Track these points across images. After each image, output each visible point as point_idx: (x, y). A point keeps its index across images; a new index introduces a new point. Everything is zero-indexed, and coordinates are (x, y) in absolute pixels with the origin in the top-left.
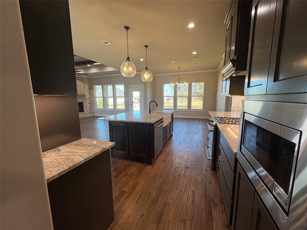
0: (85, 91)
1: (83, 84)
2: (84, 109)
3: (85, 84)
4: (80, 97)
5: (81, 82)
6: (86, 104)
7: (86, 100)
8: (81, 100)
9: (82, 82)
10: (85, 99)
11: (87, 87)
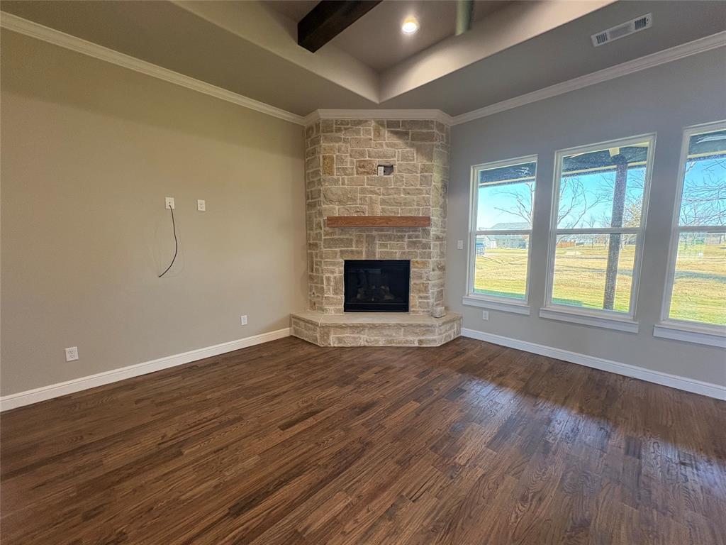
0: (427, 201)
1: (419, 161)
2: (414, 298)
3: (431, 159)
4: (400, 229)
5: (412, 146)
6: (423, 271)
7: (426, 246)
8: (402, 247)
9: (419, 150)
10: (424, 241)
11: (436, 178)
